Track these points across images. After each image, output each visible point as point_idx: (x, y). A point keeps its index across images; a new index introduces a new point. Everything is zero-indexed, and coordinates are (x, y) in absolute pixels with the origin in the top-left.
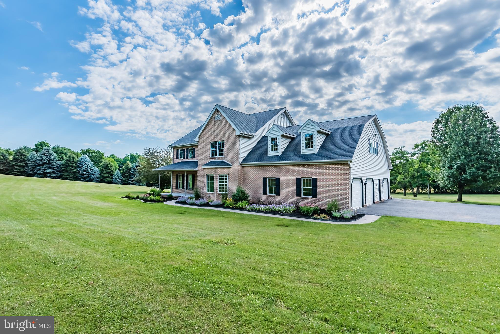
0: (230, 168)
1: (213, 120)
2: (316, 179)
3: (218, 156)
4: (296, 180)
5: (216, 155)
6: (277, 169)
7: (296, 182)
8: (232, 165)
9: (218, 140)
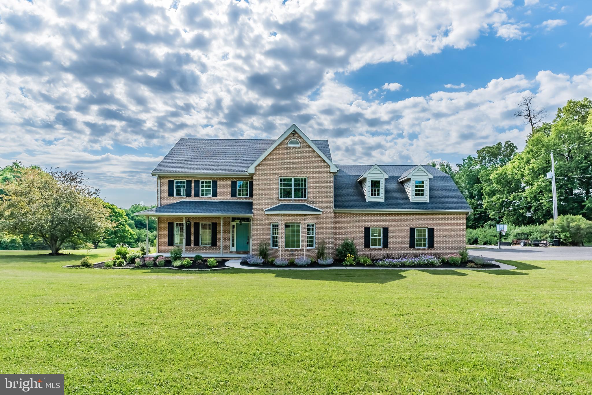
0: (319, 215)
1: (285, 146)
2: (433, 229)
3: (293, 198)
4: (409, 230)
5: (288, 195)
6: (385, 217)
7: (409, 233)
8: (322, 210)
9: (294, 174)
